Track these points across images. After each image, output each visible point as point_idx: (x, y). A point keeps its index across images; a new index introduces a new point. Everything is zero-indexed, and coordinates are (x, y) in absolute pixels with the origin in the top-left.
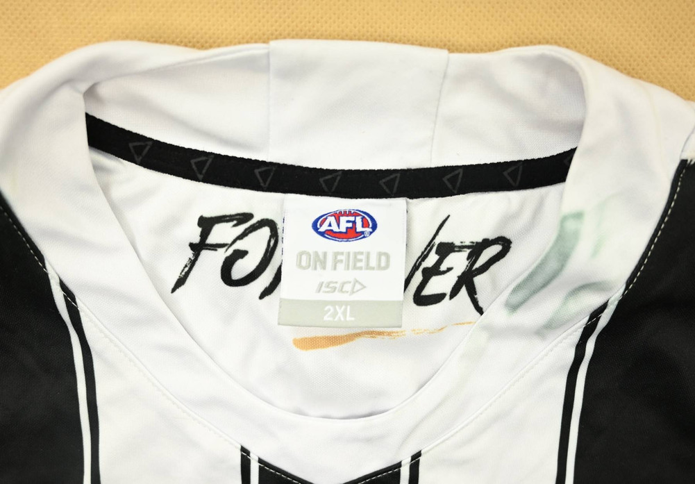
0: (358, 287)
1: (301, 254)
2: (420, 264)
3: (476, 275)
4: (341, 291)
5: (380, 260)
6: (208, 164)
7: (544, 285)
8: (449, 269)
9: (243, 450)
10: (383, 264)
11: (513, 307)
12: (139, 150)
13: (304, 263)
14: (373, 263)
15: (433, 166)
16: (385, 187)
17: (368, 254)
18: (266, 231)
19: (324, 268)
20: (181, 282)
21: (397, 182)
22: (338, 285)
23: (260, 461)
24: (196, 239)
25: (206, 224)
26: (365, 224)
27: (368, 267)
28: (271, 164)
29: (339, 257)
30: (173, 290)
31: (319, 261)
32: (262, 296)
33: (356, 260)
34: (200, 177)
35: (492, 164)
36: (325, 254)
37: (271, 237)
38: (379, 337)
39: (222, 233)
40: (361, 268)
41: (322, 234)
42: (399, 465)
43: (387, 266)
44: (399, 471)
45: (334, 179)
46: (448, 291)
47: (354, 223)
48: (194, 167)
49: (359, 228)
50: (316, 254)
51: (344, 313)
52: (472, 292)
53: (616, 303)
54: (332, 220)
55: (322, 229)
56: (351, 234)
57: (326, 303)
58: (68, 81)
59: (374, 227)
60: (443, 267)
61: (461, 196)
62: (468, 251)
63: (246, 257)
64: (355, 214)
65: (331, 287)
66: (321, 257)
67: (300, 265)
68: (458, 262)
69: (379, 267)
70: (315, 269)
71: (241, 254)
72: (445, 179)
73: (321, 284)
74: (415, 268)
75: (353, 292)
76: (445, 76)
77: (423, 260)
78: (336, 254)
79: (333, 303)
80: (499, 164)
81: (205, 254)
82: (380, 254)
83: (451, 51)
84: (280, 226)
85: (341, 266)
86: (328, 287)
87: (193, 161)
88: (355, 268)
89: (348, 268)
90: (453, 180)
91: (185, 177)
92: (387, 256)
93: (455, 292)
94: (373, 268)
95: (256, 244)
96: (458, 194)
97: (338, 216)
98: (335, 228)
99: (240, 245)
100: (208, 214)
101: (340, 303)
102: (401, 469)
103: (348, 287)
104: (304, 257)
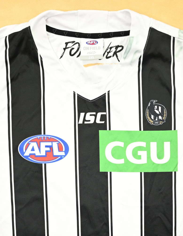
0: (95, 52)
1: (84, 47)
2: (107, 51)
3: (117, 53)
4: (92, 53)
5: (98, 48)
6: (67, 33)
7: (129, 51)
8: (112, 51)
9: (74, 92)
10: (99, 48)
11: (125, 58)
12: (54, 31)
13: (85, 49)
14: (97, 48)
15: (107, 32)
16: (99, 36)
17: (96, 47)
18: (78, 44)
19: (88, 49)
20: (61, 57)
21: (101, 35)
22: (91, 52)
23: (77, 94)
24: (65, 47)
25: (67, 44)
26: (96, 42)
27: (96, 49)
28: (78, 32)
29: (91, 48)
30: (60, 59)
31: (87, 48)
32: (77, 57)
33: (94, 48)
34: (65, 35)
35: (118, 32)
36: (88, 47)
37: (79, 46)
38: (100, 65)
39: (69, 45)
40: (95, 49)
41: (88, 44)
42: (105, 94)
43: (100, 49)
44: (106, 95)
45: (90, 35)
46: (112, 55)
47: (94, 42)
48: (64, 33)
49: (95, 43)
50: (87, 47)
51: (92, 57)
52: (117, 56)
53: (143, 55)
54: (90, 42)
55: (88, 43)
56: (93, 44)
57: (89, 56)
58: (44, 16)
59: (97, 43)
60: (111, 51)
61: (113, 38)
62: (115, 47)
63: (74, 49)
64: (94, 41)
65: (90, 53)
66: (88, 48)
67: (84, 49)
68: (114, 50)
69: (98, 49)
70: (87, 50)
71: (73, 49)
72: (110, 34)
73: (88, 52)
74: (106, 51)
75: (94, 54)
76: (108, 16)
77: (107, 50)
78: (90, 47)
79: (90, 56)
80: (120, 32)
81: (66, 50)
82: (98, 47)
83: (109, 11)
84: (80, 44)
85: (91, 49)
86: (89, 53)
87: (64, 32)
88: (94, 49)
89: (93, 49)
90: (111, 35)
91: (63, 35)
92: (100, 47)
93: (113, 56)
94: (97, 49)
95: (76, 47)
96: (113, 37)
97: (91, 41)
98: (90, 43)
99: (73, 47)
100: (67, 42)
101: (92, 56)
102: (106, 94)
103: (93, 53)
104: (85, 48)
